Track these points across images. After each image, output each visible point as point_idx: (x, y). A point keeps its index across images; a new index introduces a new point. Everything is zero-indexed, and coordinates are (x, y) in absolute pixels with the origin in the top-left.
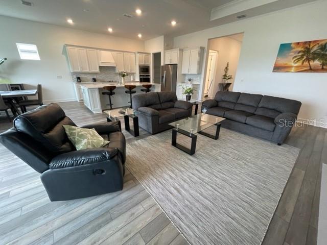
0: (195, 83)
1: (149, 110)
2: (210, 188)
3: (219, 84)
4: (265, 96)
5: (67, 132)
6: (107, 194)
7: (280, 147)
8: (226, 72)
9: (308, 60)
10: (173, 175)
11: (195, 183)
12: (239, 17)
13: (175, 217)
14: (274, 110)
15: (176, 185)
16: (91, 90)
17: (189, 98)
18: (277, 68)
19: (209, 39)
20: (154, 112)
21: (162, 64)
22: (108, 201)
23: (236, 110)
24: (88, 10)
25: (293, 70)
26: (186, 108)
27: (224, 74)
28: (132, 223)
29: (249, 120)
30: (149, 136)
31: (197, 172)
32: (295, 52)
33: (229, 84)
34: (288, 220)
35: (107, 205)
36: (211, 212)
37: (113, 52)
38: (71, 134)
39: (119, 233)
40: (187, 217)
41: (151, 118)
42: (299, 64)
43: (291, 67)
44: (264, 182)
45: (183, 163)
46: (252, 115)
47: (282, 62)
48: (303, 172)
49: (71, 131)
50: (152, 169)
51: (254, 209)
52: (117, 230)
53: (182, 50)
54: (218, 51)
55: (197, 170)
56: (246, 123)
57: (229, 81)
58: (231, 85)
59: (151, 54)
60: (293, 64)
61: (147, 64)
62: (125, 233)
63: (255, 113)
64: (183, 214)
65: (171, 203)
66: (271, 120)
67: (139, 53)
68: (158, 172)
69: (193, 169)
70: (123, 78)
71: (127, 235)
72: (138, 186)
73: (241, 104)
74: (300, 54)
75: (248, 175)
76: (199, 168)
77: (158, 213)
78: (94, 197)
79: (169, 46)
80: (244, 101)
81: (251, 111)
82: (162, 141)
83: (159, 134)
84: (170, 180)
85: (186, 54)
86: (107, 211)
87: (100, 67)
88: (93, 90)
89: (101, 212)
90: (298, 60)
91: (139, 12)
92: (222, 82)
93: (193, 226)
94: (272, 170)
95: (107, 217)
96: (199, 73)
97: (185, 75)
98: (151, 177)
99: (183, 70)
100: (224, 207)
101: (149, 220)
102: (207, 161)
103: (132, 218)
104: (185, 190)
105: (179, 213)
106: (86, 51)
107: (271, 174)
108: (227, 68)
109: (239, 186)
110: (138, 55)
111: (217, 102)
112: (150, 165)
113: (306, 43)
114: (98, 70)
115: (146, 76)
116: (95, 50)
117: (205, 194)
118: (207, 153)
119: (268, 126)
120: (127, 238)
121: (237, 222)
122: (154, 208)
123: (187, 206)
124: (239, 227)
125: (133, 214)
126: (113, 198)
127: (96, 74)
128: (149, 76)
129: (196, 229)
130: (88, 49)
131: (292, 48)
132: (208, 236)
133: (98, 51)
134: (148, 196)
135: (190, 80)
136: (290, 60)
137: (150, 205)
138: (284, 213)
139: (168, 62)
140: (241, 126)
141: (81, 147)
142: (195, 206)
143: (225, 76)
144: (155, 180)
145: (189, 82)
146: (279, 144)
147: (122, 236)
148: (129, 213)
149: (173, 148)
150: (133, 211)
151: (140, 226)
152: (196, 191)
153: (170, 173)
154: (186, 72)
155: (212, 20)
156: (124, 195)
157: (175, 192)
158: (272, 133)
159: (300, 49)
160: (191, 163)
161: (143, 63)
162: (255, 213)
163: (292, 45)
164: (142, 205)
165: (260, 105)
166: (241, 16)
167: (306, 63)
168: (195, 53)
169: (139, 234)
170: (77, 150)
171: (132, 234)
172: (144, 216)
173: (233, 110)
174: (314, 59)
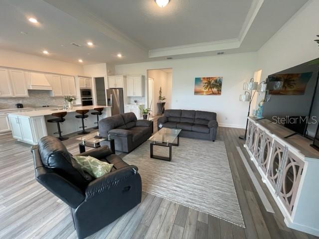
0: (141, 104)
1: (123, 132)
2: (196, 178)
3: (158, 104)
4: (197, 111)
5: (79, 163)
6: (127, 213)
7: (215, 142)
8: (160, 94)
9: (211, 88)
10: (169, 179)
11: (186, 179)
12: (168, 58)
13: (190, 204)
14: (204, 119)
15: (175, 184)
16: (35, 119)
17: (145, 117)
18: (196, 93)
19: (148, 70)
20: (129, 132)
21: (106, 88)
22: (133, 216)
23: (182, 123)
24: (27, 33)
25: (205, 93)
26: (148, 125)
27: (159, 96)
28: (165, 221)
29: (194, 128)
30: (126, 155)
31: (181, 171)
32: (204, 83)
33: (164, 104)
34: (239, 179)
35: (135, 220)
36: (206, 191)
37: (47, 75)
38: (83, 163)
39: (161, 232)
40: (195, 200)
41: (126, 139)
42: (207, 90)
43: (203, 92)
44: (219, 164)
45: (169, 168)
46: (193, 124)
47: (198, 89)
48: (232, 153)
49: (82, 161)
50: (150, 180)
51: (224, 181)
52: (158, 230)
53: (125, 77)
54: (153, 79)
55: (181, 170)
56: (192, 131)
57: (164, 101)
58: (166, 104)
59: (93, 79)
60: (204, 90)
61: (88, 88)
62: (166, 230)
63: (195, 123)
64: (192, 200)
65: (181, 197)
66: (206, 126)
67: (79, 76)
68: (155, 180)
69: (177, 170)
70: (69, 102)
71: (168, 230)
72: (148, 196)
73: (184, 118)
74: (206, 84)
75: (210, 163)
76: (181, 168)
77: (177, 207)
78: (117, 220)
79: (111, 72)
80: (186, 116)
81: (192, 122)
82: (140, 157)
83: (133, 152)
84: (169, 183)
85: (130, 80)
86: (139, 223)
87: (30, 91)
88: (36, 118)
89: (134, 226)
90: (206, 88)
91: (90, 44)
92: (159, 102)
93: (203, 204)
94: (219, 157)
95: (142, 228)
96: (143, 96)
97: (130, 97)
98: (153, 185)
99: (129, 93)
100: (210, 186)
101: (175, 213)
102: (182, 162)
103: (163, 218)
104: (183, 185)
105: (189, 200)
106: (9, 72)
107: (220, 159)
108: (160, 92)
109: (210, 171)
110: (78, 79)
111: (167, 118)
112: (146, 178)
113: (207, 78)
114: (26, 94)
115: (89, 99)
116: (22, 72)
117: (196, 183)
118: (179, 157)
119: (206, 130)
120: (170, 232)
121: (221, 190)
122: (172, 205)
123: (191, 194)
124: (223, 193)
125: (161, 216)
126: (135, 213)
127: (23, 98)
128: (92, 98)
129: (205, 204)
130: (10, 70)
131: (202, 81)
132: (213, 204)
133: (27, 72)
134: (162, 200)
135: (136, 102)
136: (202, 88)
137: (168, 205)
138: (236, 177)
139: (112, 86)
140: (190, 133)
141: (100, 173)
142: (195, 192)
143: (160, 97)
144: (158, 187)
145: (136, 104)
146: (214, 141)
147: (165, 232)
148: (157, 216)
149: (153, 160)
150: (159, 213)
151: (172, 220)
152: (190, 183)
153: (164, 178)
154: (131, 95)
155: (150, 57)
156: (143, 207)
157: (178, 189)
158: (208, 135)
159: (206, 81)
160: (173, 166)
161: (84, 87)
162: (225, 182)
163: (202, 79)
164: (162, 207)
165: (196, 117)
166: (170, 58)
167: (210, 90)
168: (138, 80)
169: (175, 226)
170: (98, 176)
171: (171, 228)
172: (169, 213)
173: (180, 122)
174: (213, 88)
